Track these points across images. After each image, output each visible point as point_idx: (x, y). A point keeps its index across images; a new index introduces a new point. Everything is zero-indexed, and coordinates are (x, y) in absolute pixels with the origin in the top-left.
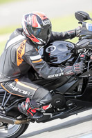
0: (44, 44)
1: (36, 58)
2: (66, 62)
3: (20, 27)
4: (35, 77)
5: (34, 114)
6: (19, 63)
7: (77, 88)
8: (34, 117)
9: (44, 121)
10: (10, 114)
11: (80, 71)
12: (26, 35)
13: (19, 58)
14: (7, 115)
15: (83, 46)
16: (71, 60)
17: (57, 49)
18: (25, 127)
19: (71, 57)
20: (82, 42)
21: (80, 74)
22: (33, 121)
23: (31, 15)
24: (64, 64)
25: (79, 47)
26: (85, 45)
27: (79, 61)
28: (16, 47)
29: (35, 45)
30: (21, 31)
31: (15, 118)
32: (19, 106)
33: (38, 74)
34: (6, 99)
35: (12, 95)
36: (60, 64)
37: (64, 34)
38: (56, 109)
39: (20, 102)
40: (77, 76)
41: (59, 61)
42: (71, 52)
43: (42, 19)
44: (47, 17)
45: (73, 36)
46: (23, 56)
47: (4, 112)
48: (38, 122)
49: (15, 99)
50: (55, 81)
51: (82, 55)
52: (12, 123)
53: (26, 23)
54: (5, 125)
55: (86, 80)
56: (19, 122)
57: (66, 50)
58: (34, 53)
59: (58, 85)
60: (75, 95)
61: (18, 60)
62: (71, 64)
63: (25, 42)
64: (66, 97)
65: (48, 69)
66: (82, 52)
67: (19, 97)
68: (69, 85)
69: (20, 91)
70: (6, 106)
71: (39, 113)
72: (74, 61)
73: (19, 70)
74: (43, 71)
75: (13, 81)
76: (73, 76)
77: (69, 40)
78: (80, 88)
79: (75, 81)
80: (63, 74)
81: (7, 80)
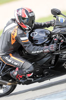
2: (44, 43)
5: (21, 79)
9: (27, 84)
10: (4, 78)
12: (18, 23)
15: (56, 33)
16: (48, 42)
20: (56, 30)
22: (20, 83)
24: (43, 45)
25: (54, 34)
26: (58, 32)
27: (53, 43)
28: (11, 31)
29: (24, 30)
30: (14, 20)
31: (8, 81)
32: (11, 73)
34: (2, 68)
35: (6, 65)
36: (40, 45)
37: (43, 24)
38: (36, 76)
40: (51, 53)
42: (48, 36)
48: (23, 84)
49: (8, 68)
50: (37, 56)
51: (55, 39)
52: (6, 84)
54: (1, 86)
55: (57, 56)
57: (44, 35)
60: (50, 66)
64: (43, 68)
66: (55, 37)
67: (11, 67)
68: (46, 59)
71: (24, 78)
72: (50, 43)
73: (12, 47)
74: (29, 48)
75: (8, 55)
76: (49, 53)
77: (46, 28)
78: (53, 62)
79: (50, 57)
80: (42, 51)
81: (4, 54)
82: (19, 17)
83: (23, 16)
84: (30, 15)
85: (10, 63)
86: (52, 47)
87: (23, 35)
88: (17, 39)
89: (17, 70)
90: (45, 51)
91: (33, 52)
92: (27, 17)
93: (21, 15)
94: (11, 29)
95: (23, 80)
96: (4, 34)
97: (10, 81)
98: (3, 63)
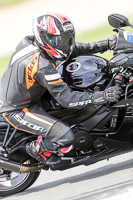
1: (53, 78)
2: (95, 85)
4: (51, 106)
5: (48, 158)
7: (109, 122)
8: (47, 163)
9: (62, 169)
10: (13, 157)
11: (114, 99)
13: (30, 78)
14: (10, 159)
15: (119, 63)
16: (101, 83)
17: (82, 67)
18: (34, 176)
19: (102, 79)
20: (118, 58)
21: (115, 103)
22: (46, 168)
23: (46, 16)
24: (91, 88)
25: (114, 66)
26: (122, 62)
27: (114, 84)
28: (25, 62)
29: (53, 60)
30: (32, 39)
31: (22, 163)
32: (27, 147)
33: (55, 101)
34: (9, 136)
35: (18, 131)
36: (86, 88)
37: (92, 46)
38: (79, 152)
40: (110, 105)
41: (84, 85)
42: (103, 71)
43: (62, 22)
44: (69, 19)
46: (36, 74)
47: (6, 155)
48: (53, 169)
51: (118, 77)
52: (17, 170)
54: (7, 173)
55: (122, 112)
56: (26, 168)
57: (94, 68)
59: (83, 117)
60: (107, 132)
61: (27, 80)
62: (102, 88)
63: (37, 54)
64: (93, 135)
65: (70, 94)
66: (118, 72)
67: (27, 134)
68: (99, 118)
69: (29, 126)
70: (9, 146)
71: (56, 157)
72: (106, 84)
74: (63, 97)
76: (104, 105)
77: (98, 54)
78: (113, 123)
79: (107, 113)
80: (90, 101)
81: (12, 109)
83: (50, 31)
84: (65, 29)
85: (25, 127)
87: (50, 70)
89: (40, 140)
91: (71, 104)
92: (58, 33)
93: (45, 28)
94: (26, 57)
95: (53, 160)
96: (11, 67)
97: (27, 163)
98: (11, 127)
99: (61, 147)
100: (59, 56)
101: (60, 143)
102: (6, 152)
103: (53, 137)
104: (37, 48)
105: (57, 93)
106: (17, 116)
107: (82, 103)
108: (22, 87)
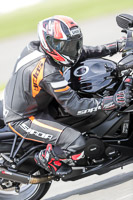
0: (71, 64)
1: (60, 85)
2: (104, 89)
3: (36, 40)
4: (59, 113)
5: (58, 168)
6: (35, 92)
7: (121, 128)
8: (58, 173)
9: (73, 179)
10: (22, 168)
11: (124, 103)
12: (45, 51)
13: (36, 86)
14: (18, 170)
15: (128, 65)
16: (111, 87)
17: (90, 71)
18: (45, 188)
19: (112, 83)
20: (126, 60)
21: (125, 108)
22: (57, 178)
23: (53, 20)
24: (101, 93)
27: (124, 88)
28: (30, 69)
30: (37, 45)
32: (36, 156)
33: (63, 109)
34: (16, 146)
35: (26, 141)
36: (95, 93)
39: (37, 151)
40: (121, 110)
41: (94, 89)
42: (112, 74)
43: (69, 26)
44: (76, 23)
45: (113, 51)
46: (41, 82)
47: (13, 166)
49: (30, 146)
50: (89, 118)
51: (128, 80)
52: (27, 182)
53: (44, 33)
54: (16, 185)
56: (36, 180)
57: (103, 72)
58: (57, 78)
59: (93, 124)
60: (119, 139)
61: (33, 88)
62: (112, 93)
64: (105, 142)
65: (77, 102)
66: (128, 75)
67: (36, 144)
68: (110, 124)
69: (37, 135)
70: (17, 157)
72: (116, 88)
73: (35, 103)
74: (70, 105)
75: (27, 119)
76: (115, 110)
80: (99, 108)
81: (18, 118)
82: (48, 38)
83: (56, 36)
85: (33, 136)
86: (121, 97)
88: (44, 86)
90: (107, 106)
91: (79, 112)
92: (65, 38)
93: (51, 33)
94: (32, 63)
96: (16, 74)
97: (37, 173)
98: (18, 137)
99: (72, 154)
100: (66, 62)
101: (71, 149)
102: (14, 163)
103: (63, 144)
104: (43, 54)
105: (64, 101)
106: (24, 125)
107: (91, 110)
108: (28, 95)
